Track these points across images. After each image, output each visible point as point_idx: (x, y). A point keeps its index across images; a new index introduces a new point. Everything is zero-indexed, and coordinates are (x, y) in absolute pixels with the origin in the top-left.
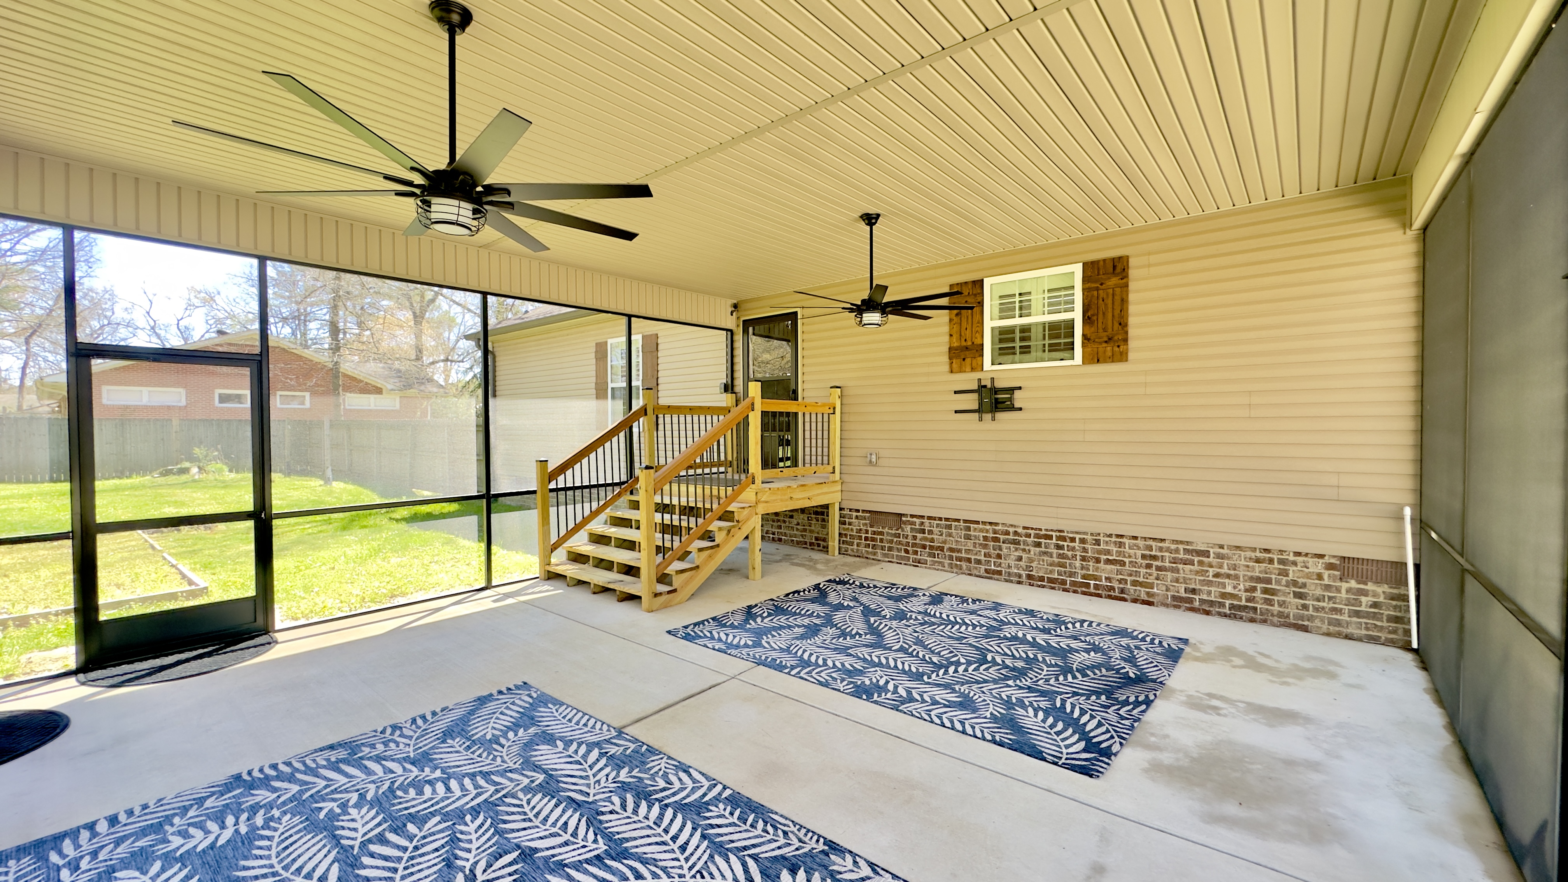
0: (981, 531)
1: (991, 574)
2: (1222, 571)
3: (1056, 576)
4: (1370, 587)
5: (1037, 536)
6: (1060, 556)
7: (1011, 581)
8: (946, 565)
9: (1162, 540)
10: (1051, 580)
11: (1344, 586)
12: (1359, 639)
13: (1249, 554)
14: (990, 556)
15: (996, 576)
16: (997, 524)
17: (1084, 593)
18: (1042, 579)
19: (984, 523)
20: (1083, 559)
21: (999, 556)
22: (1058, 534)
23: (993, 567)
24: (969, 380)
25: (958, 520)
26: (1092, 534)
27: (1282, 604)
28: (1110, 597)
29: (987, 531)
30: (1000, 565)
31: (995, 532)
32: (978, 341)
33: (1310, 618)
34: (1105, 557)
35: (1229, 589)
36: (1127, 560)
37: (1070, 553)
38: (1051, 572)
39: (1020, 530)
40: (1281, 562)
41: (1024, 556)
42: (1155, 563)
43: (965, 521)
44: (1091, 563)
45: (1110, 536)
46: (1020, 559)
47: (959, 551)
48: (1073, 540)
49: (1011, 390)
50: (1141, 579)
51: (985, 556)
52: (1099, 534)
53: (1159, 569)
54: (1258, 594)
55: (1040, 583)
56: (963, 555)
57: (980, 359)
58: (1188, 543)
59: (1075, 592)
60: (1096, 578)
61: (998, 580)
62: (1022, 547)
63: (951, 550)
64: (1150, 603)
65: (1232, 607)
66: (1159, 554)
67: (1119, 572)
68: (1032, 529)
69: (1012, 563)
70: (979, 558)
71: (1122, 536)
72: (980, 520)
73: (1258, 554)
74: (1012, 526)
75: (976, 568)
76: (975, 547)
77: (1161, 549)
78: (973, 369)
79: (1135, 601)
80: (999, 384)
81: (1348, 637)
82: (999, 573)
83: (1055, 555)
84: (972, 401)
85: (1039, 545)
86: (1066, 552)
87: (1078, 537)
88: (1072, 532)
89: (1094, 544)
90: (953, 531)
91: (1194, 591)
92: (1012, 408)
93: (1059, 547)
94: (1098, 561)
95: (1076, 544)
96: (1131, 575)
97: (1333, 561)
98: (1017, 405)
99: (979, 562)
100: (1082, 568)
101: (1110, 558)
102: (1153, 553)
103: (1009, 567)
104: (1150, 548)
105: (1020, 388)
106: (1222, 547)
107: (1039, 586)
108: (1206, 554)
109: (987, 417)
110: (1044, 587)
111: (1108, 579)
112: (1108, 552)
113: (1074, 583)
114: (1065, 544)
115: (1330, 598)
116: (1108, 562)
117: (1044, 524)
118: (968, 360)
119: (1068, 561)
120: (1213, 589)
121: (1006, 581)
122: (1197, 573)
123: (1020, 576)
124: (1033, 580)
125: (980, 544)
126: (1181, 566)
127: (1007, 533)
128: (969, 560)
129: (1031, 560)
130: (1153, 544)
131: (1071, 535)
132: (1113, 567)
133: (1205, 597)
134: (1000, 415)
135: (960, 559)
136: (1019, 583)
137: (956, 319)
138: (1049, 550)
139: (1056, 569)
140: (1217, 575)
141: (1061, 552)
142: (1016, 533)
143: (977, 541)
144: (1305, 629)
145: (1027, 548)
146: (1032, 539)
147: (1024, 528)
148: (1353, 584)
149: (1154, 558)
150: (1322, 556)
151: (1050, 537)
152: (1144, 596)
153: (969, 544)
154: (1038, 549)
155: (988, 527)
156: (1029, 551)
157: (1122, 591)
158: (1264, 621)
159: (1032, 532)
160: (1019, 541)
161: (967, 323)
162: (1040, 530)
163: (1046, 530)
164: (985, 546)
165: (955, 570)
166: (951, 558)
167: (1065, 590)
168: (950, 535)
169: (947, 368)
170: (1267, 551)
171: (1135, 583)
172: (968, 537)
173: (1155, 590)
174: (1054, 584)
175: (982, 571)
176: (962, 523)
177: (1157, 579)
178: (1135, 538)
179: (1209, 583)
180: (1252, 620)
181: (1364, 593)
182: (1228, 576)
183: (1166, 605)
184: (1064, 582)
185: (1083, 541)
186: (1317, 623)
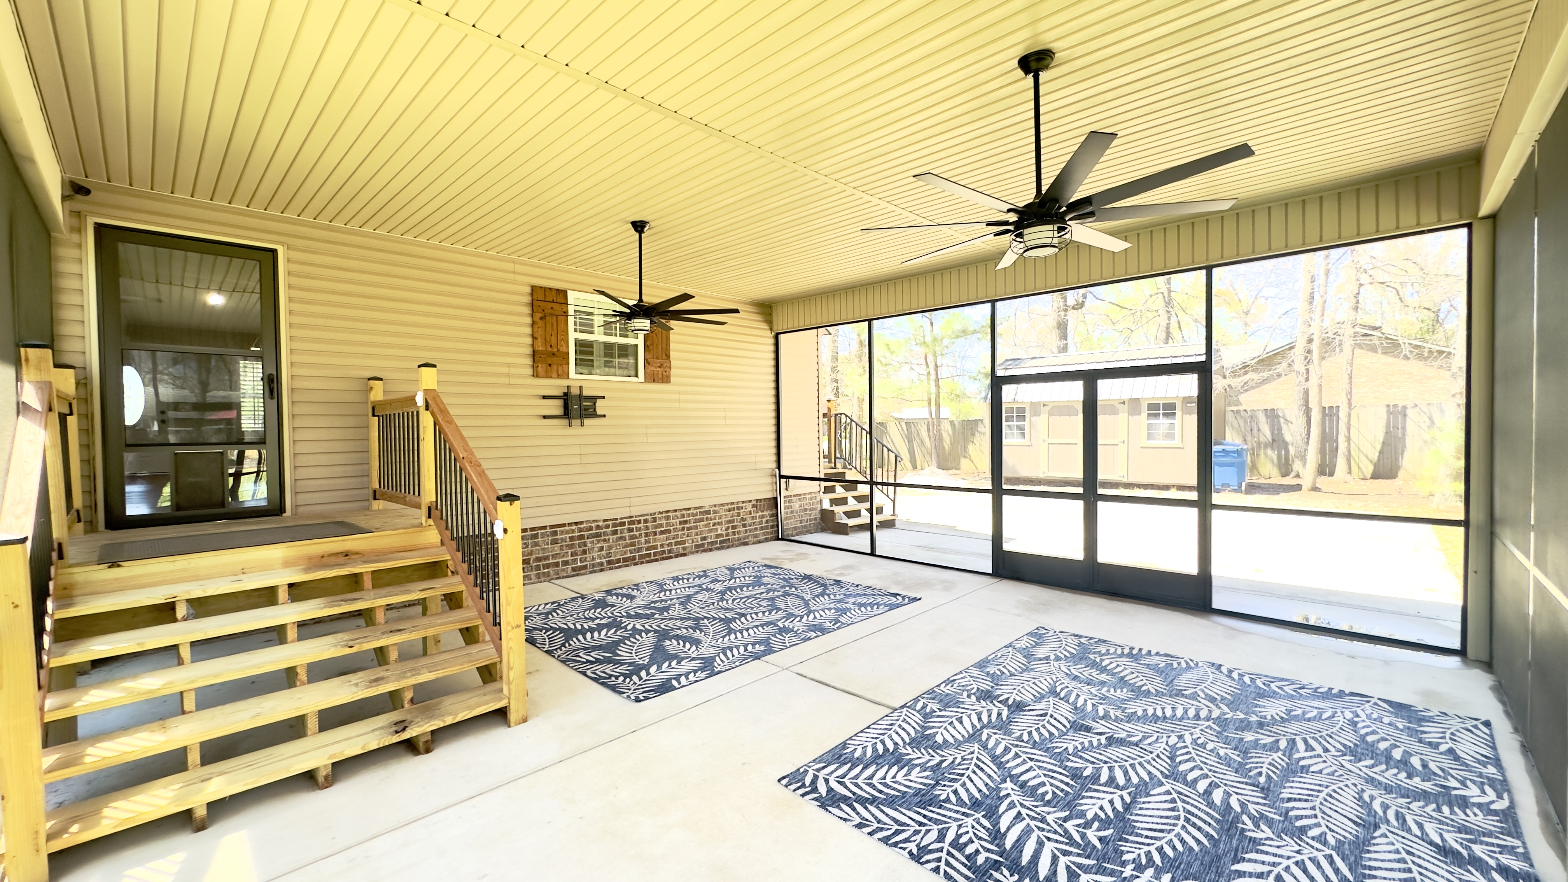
0: (567, 532)
1: (578, 571)
2: (716, 521)
3: (629, 555)
4: (765, 513)
5: (614, 525)
6: (632, 537)
7: (595, 572)
8: (533, 577)
9: (689, 509)
10: (625, 560)
11: (758, 515)
12: (763, 542)
13: (727, 507)
14: (577, 555)
15: (582, 572)
16: (581, 523)
17: (648, 562)
18: (618, 561)
19: (570, 524)
20: (647, 535)
21: (584, 552)
22: (629, 520)
23: (579, 564)
24: (555, 386)
25: (544, 527)
26: (651, 515)
27: (739, 533)
28: (663, 559)
29: (573, 531)
30: (585, 560)
31: (580, 530)
32: (563, 349)
33: (748, 537)
34: (659, 530)
35: (719, 532)
36: (671, 528)
37: (637, 533)
38: (625, 553)
39: (600, 524)
40: (738, 508)
41: (605, 545)
42: (686, 526)
43: (552, 527)
44: (651, 537)
45: (661, 513)
46: (601, 549)
47: (547, 558)
48: (639, 522)
49: (594, 399)
50: (679, 540)
51: (572, 556)
52: (655, 514)
53: (688, 529)
54: (730, 531)
55: (617, 565)
56: (551, 561)
57: (566, 366)
58: (701, 507)
59: (642, 563)
60: (655, 547)
61: (584, 574)
62: (603, 538)
63: (538, 559)
64: (684, 555)
65: (721, 542)
66: (688, 519)
67: (667, 539)
68: (611, 520)
69: (595, 555)
70: (566, 559)
71: (668, 512)
72: (566, 522)
73: (730, 506)
74: (594, 521)
75: (563, 570)
76: (561, 549)
77: (689, 515)
78: (559, 376)
79: (677, 556)
80: (586, 393)
81: (760, 542)
82: (585, 567)
83: (627, 538)
84: (556, 407)
85: (615, 533)
86: (635, 533)
87: (642, 518)
88: (639, 516)
89: (653, 522)
90: (540, 539)
91: (704, 539)
92: (594, 415)
93: (631, 530)
94: (655, 533)
95: (642, 525)
96: (674, 538)
97: (755, 503)
98: (599, 412)
99: (566, 563)
100: (647, 542)
101: (662, 529)
102: (685, 519)
103: (593, 559)
104: (683, 516)
105: (604, 397)
106: (715, 506)
107: (617, 568)
108: (708, 512)
109: (576, 422)
110: (620, 567)
111: (662, 546)
112: (661, 525)
113: (641, 557)
114: (634, 526)
115: (754, 523)
116: (662, 532)
117: (620, 513)
118: (554, 367)
119: (636, 540)
120: (712, 534)
121: (591, 572)
122: (705, 526)
123: (601, 564)
124: (612, 564)
125: (567, 546)
126: (698, 524)
127: (591, 529)
128: (557, 564)
129: (610, 548)
130: (684, 512)
131: (638, 519)
132: (664, 535)
133: (709, 540)
134: (587, 421)
135: (547, 566)
136: (602, 570)
137: (541, 323)
138: (624, 535)
139: (629, 549)
140: (714, 525)
141: (632, 534)
142: (598, 527)
143: (564, 544)
144: (746, 544)
145: (607, 538)
146: (610, 529)
147: (605, 521)
148: (760, 513)
149: (686, 522)
150: (750, 501)
151: (623, 524)
152: (681, 551)
153: (556, 548)
154: (615, 536)
155: (574, 527)
156: (609, 539)
157: (670, 551)
158: (733, 546)
159: (610, 523)
160: (601, 533)
161: (552, 330)
162: (617, 519)
163: (621, 519)
164: (571, 546)
165: (542, 579)
166: (538, 568)
167: (636, 564)
168: (536, 544)
169: (530, 371)
170: (732, 503)
171: (677, 543)
172: (554, 542)
173: (687, 545)
174: (630, 562)
175: (570, 570)
176: (548, 530)
177: (688, 536)
178: (675, 511)
179: (710, 531)
180: (728, 547)
181: (763, 516)
182: (719, 524)
183: (692, 553)
184: (634, 558)
185: (646, 521)
186: (750, 539)
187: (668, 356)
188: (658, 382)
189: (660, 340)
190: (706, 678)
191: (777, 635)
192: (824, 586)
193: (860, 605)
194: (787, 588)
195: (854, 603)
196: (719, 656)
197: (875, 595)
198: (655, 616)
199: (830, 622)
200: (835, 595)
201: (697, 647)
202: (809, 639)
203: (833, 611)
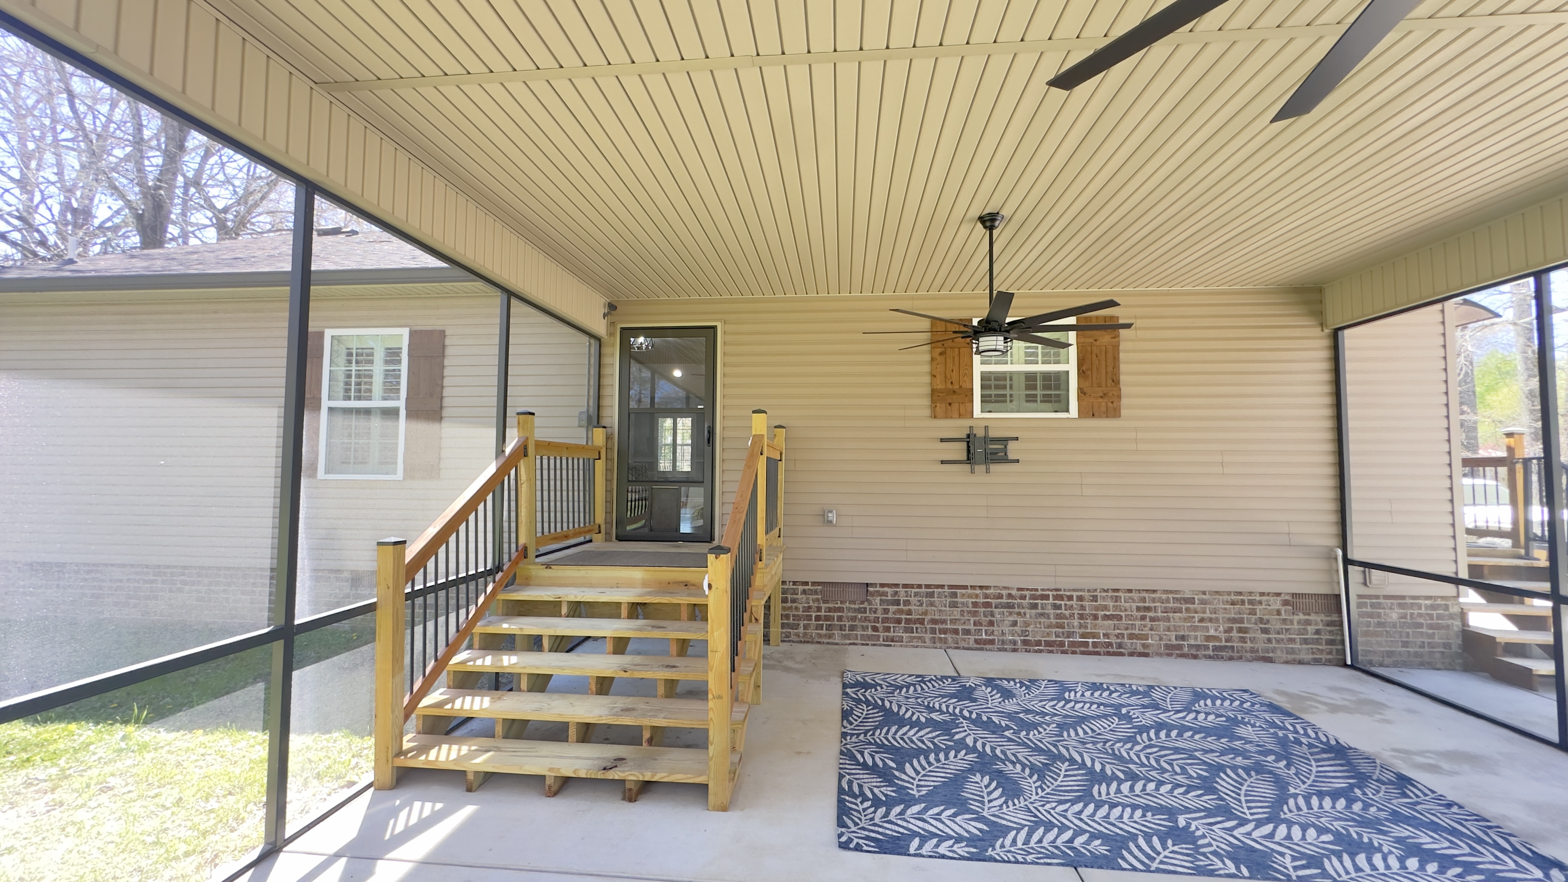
0: (970, 596)
1: (982, 645)
2: (1205, 616)
3: (1054, 638)
4: (1313, 617)
5: (1033, 597)
6: (1058, 616)
7: (1006, 650)
8: (927, 640)
9: (1154, 591)
10: (1049, 644)
11: (1296, 618)
12: (1308, 663)
13: (1225, 597)
14: (981, 624)
15: (988, 647)
16: (987, 588)
17: (1083, 653)
18: (1038, 643)
19: (973, 587)
20: (1081, 617)
21: (991, 623)
22: (1055, 593)
23: (984, 636)
24: (956, 427)
25: (942, 586)
26: (1089, 591)
27: (1253, 640)
28: (1108, 654)
29: (977, 596)
30: (992, 633)
31: (986, 596)
32: (966, 385)
33: (1274, 650)
34: (1103, 613)
35: (1212, 632)
36: (1123, 614)
37: (1067, 613)
38: (1048, 634)
39: (1014, 592)
40: (1251, 602)
41: (1020, 620)
42: (1149, 614)
43: (951, 587)
44: (1088, 621)
45: (1106, 591)
46: (1015, 624)
47: (944, 622)
48: (1070, 598)
49: (1005, 440)
50: (1137, 632)
51: (975, 624)
52: (1096, 590)
53: (1152, 619)
54: (1235, 634)
55: (1036, 648)
56: (949, 626)
57: (969, 404)
58: (1176, 592)
59: (1074, 653)
60: (1094, 635)
61: (990, 650)
62: (1017, 610)
63: (934, 621)
64: (1146, 655)
65: (1215, 648)
66: (1152, 605)
67: (1116, 627)
68: (1028, 589)
69: (1006, 630)
70: (967, 628)
71: (1117, 590)
72: (969, 584)
73: (1233, 597)
74: (1005, 588)
75: (964, 640)
76: (962, 615)
77: (1154, 600)
78: (960, 416)
79: (1131, 654)
80: (992, 434)
81: (1301, 662)
82: (992, 642)
83: (1052, 616)
84: (958, 451)
85: (1034, 606)
86: (1063, 611)
87: (1075, 594)
88: (1070, 590)
89: (1092, 601)
90: (936, 599)
91: (1183, 638)
92: (1005, 460)
93: (1057, 607)
94: (1096, 617)
95: (1074, 603)
96: (1127, 629)
97: (1287, 598)
98: (1011, 456)
99: (967, 632)
100: (1081, 626)
101: (1108, 613)
102: (1147, 605)
103: (1003, 634)
104: (1143, 600)
105: (1017, 439)
106: (1204, 593)
107: (1036, 651)
108: (1191, 601)
109: (980, 468)
110: (1040, 651)
111: (1106, 635)
112: (1106, 608)
113: (1073, 644)
114: (1063, 603)
115: (1287, 630)
116: (1107, 617)
117: (1041, 583)
118: (955, 406)
119: (1066, 621)
120: (1198, 634)
121: (1000, 650)
122: (1185, 620)
123: (1014, 643)
124: (1029, 646)
125: (969, 612)
126: (1171, 615)
127: (1000, 596)
128: (956, 632)
129: (1027, 624)
130: (1146, 595)
131: (1068, 593)
132: (1111, 622)
133: (1192, 642)
134: (994, 467)
135: (945, 631)
136: (1015, 650)
137: (940, 359)
138: (1046, 611)
139: (1054, 630)
140: (1201, 620)
141: (1059, 612)
142: (1010, 596)
143: (965, 609)
144: (1270, 660)
145: (1022, 611)
146: (1027, 601)
147: (1019, 589)
148: (1301, 616)
149: (1148, 609)
150: (1278, 594)
151: (1047, 597)
152: (1140, 649)
153: (956, 613)
154: (1034, 611)
155: (978, 592)
156: (1025, 614)
157: (1120, 646)
158: (1240, 658)
159: (1027, 593)
160: (1014, 604)
161: (954, 364)
162: (1037, 590)
163: (1043, 590)
164: (975, 614)
165: (938, 645)
166: (933, 631)
167: (1063, 652)
168: (932, 604)
169: (927, 412)
170: (1240, 593)
171: (1131, 636)
172: (954, 605)
173: (1150, 641)
174: (1052, 647)
175: (972, 642)
176: (946, 590)
177: (1151, 630)
178: (1130, 591)
179: (1195, 629)
180: (1231, 659)
181: (1308, 623)
182: (1211, 620)
183: (1160, 655)
184: (1062, 644)
185: (1080, 599)
186: (1279, 653)
187: (1116, 382)
188: (1100, 417)
189: (1103, 362)
190: (962, 858)
191: (1155, 839)
192: (1362, 779)
193: (1412, 849)
194: (1271, 758)
195: (1399, 840)
196: (1018, 831)
197: (1480, 841)
198: (1007, 733)
199: (1294, 859)
200: (1366, 806)
201: (1006, 802)
202: (1211, 873)
203: (1328, 837)
